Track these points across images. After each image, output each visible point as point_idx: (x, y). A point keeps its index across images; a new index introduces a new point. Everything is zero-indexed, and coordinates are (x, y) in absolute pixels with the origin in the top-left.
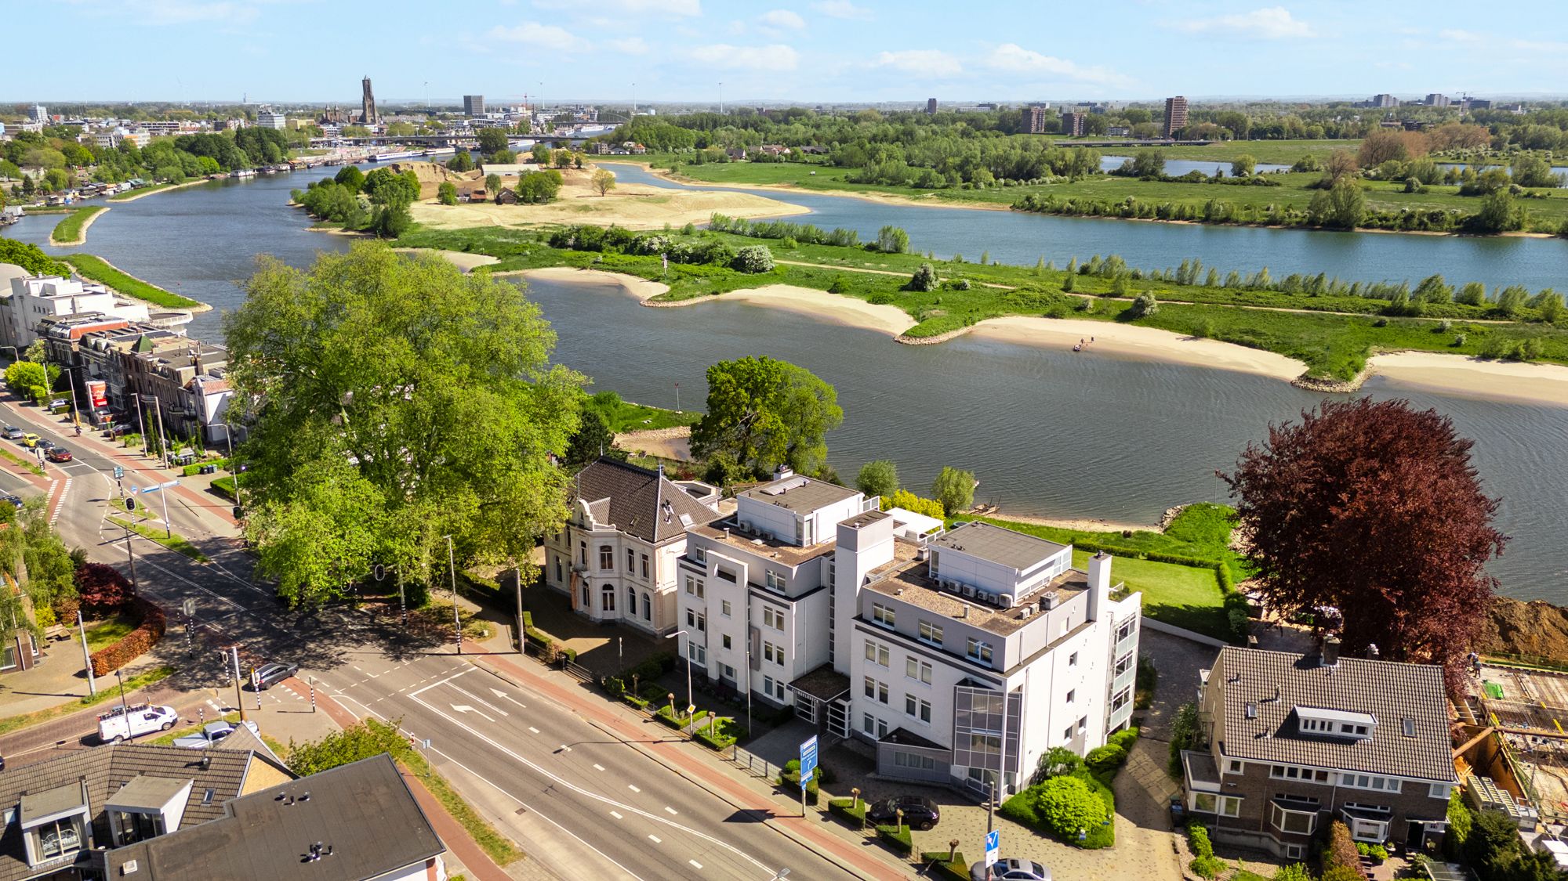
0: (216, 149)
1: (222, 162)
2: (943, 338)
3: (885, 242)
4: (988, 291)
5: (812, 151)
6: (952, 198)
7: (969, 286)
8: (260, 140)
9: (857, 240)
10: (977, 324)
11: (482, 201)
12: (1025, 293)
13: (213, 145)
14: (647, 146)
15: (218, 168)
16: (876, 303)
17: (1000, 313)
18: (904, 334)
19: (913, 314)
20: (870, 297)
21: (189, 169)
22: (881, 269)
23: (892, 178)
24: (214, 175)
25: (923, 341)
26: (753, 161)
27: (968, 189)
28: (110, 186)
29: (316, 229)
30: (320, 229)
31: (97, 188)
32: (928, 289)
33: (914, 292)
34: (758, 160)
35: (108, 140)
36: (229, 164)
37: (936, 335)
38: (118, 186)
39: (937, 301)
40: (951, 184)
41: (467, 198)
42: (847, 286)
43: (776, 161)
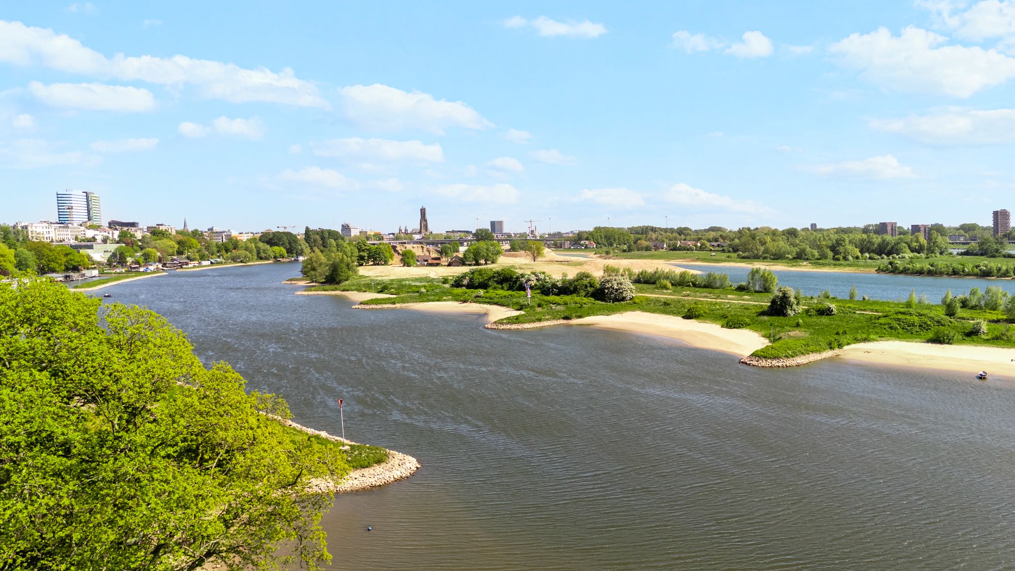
0: (286, 242)
1: (290, 251)
2: (802, 360)
3: (754, 284)
4: (857, 316)
5: (718, 246)
6: (824, 265)
7: (835, 311)
8: (324, 239)
9: (728, 283)
10: (845, 348)
11: (437, 265)
12: (900, 316)
14: (598, 243)
15: (286, 255)
16: (730, 327)
17: (872, 336)
18: (752, 355)
19: (767, 336)
20: (725, 322)
21: (263, 255)
22: (743, 300)
23: (775, 255)
24: (281, 259)
25: (775, 363)
26: (671, 250)
27: (838, 260)
28: (192, 262)
29: (289, 282)
30: (293, 282)
31: (180, 263)
32: (789, 312)
33: (774, 316)
34: (675, 249)
35: (221, 238)
36: (295, 251)
37: (793, 357)
38: (200, 263)
39: (798, 325)
40: (823, 256)
41: (426, 263)
42: (702, 312)
43: (688, 250)
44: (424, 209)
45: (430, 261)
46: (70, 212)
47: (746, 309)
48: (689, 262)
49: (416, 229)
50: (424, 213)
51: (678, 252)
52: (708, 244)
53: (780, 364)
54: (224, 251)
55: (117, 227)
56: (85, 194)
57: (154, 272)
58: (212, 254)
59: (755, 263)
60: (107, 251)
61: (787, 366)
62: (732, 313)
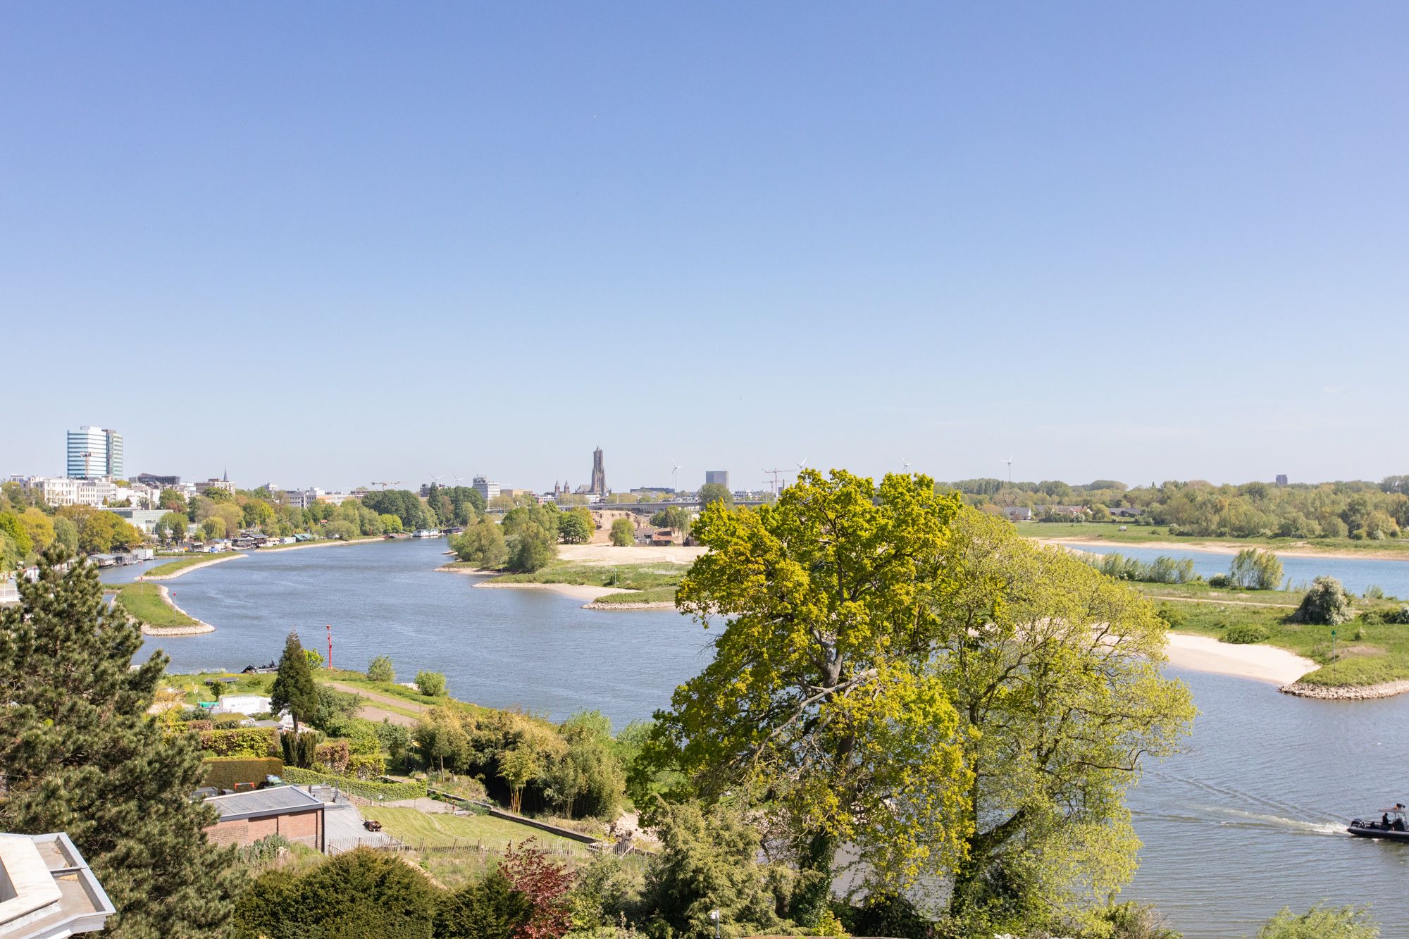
0: (402, 507)
1: (407, 522)
2: (1385, 689)
3: (1242, 574)
5: (1123, 514)
6: (1334, 546)
8: (455, 501)
9: (1194, 572)
11: (667, 543)
13: (400, 502)
15: (401, 527)
16: (1236, 641)
18: (1302, 680)
19: (1312, 656)
20: (1224, 633)
21: (367, 527)
22: (1236, 599)
23: (1240, 529)
24: (394, 535)
25: (1342, 692)
26: (1040, 521)
27: (1358, 537)
28: (271, 539)
29: (447, 569)
30: (452, 569)
31: (255, 539)
32: (1336, 617)
33: (1308, 624)
34: (1048, 519)
35: (300, 500)
36: (414, 522)
37: (1369, 684)
38: (281, 541)
39: (1357, 637)
40: (1331, 532)
41: (648, 541)
42: (1180, 618)
43: (1072, 521)
44: (600, 452)
45: (655, 538)
46: (86, 461)
47: (1254, 613)
48: (1084, 541)
49: (584, 486)
50: (600, 458)
51: (1054, 524)
52: (1107, 511)
53: (1352, 695)
54: (312, 521)
55: (158, 484)
56: (105, 434)
57: (220, 555)
58: (297, 527)
59: (1207, 543)
60: (150, 522)
61: (1363, 698)
62: (1232, 619)
